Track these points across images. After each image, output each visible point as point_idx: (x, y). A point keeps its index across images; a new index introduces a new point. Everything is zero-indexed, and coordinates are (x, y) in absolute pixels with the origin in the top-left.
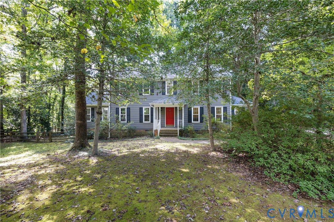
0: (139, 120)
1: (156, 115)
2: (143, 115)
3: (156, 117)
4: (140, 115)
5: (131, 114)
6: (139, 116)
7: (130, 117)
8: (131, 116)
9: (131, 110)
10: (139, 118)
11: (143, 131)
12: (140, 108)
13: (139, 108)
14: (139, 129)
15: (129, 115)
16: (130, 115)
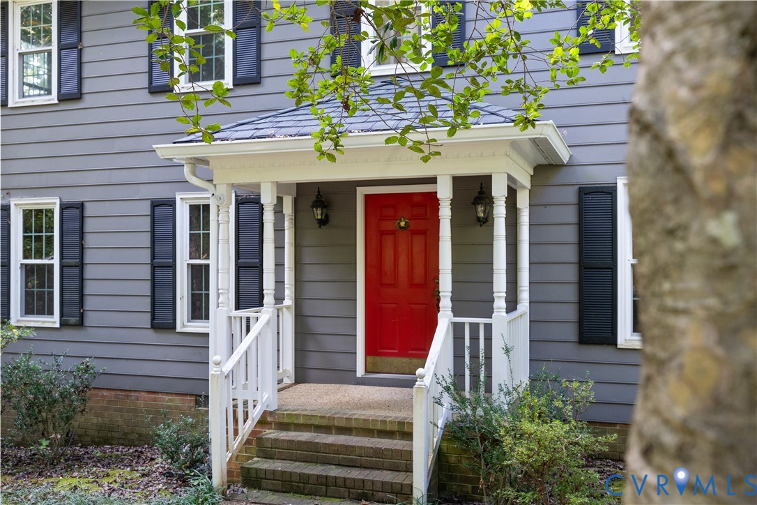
0: (146, 304)
1: (279, 265)
2: (173, 266)
3: (279, 282)
4: (154, 267)
5: (89, 257)
6: (146, 272)
7: (82, 280)
8: (89, 272)
9: (90, 225)
10: (146, 288)
11: (177, 401)
12: (155, 204)
13: (146, 208)
14: (154, 384)
15: (75, 267)
16: (81, 266)
